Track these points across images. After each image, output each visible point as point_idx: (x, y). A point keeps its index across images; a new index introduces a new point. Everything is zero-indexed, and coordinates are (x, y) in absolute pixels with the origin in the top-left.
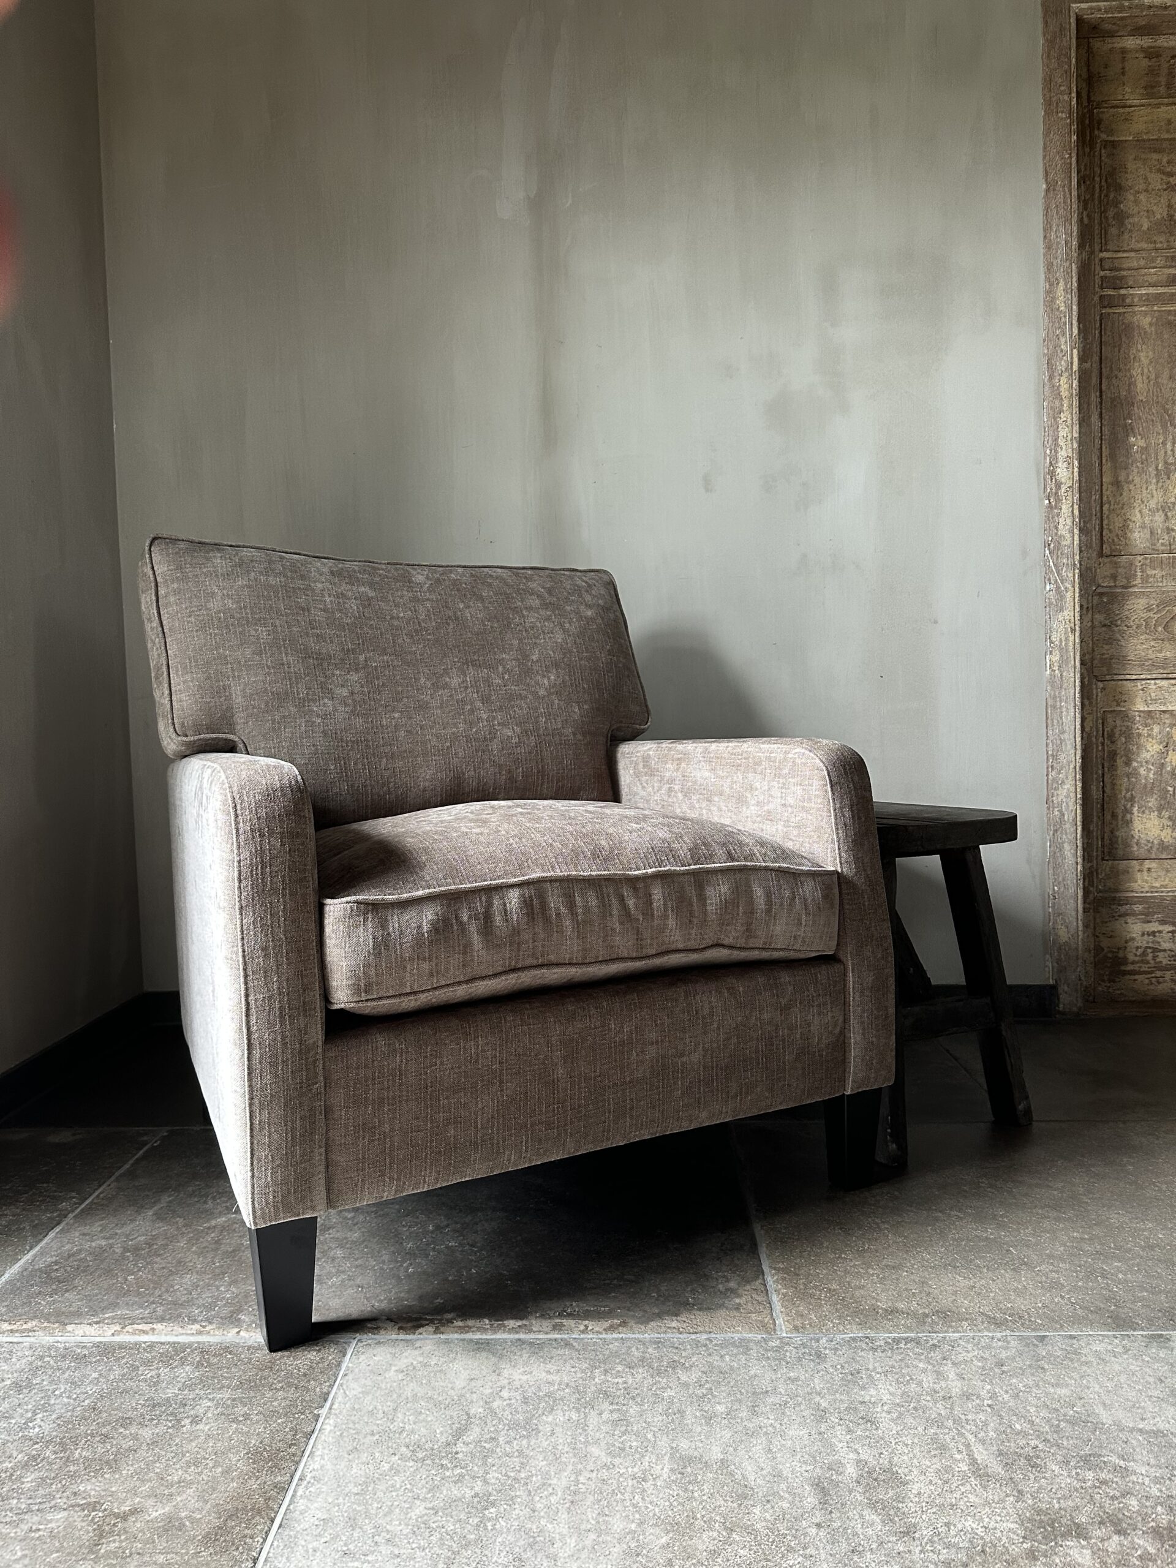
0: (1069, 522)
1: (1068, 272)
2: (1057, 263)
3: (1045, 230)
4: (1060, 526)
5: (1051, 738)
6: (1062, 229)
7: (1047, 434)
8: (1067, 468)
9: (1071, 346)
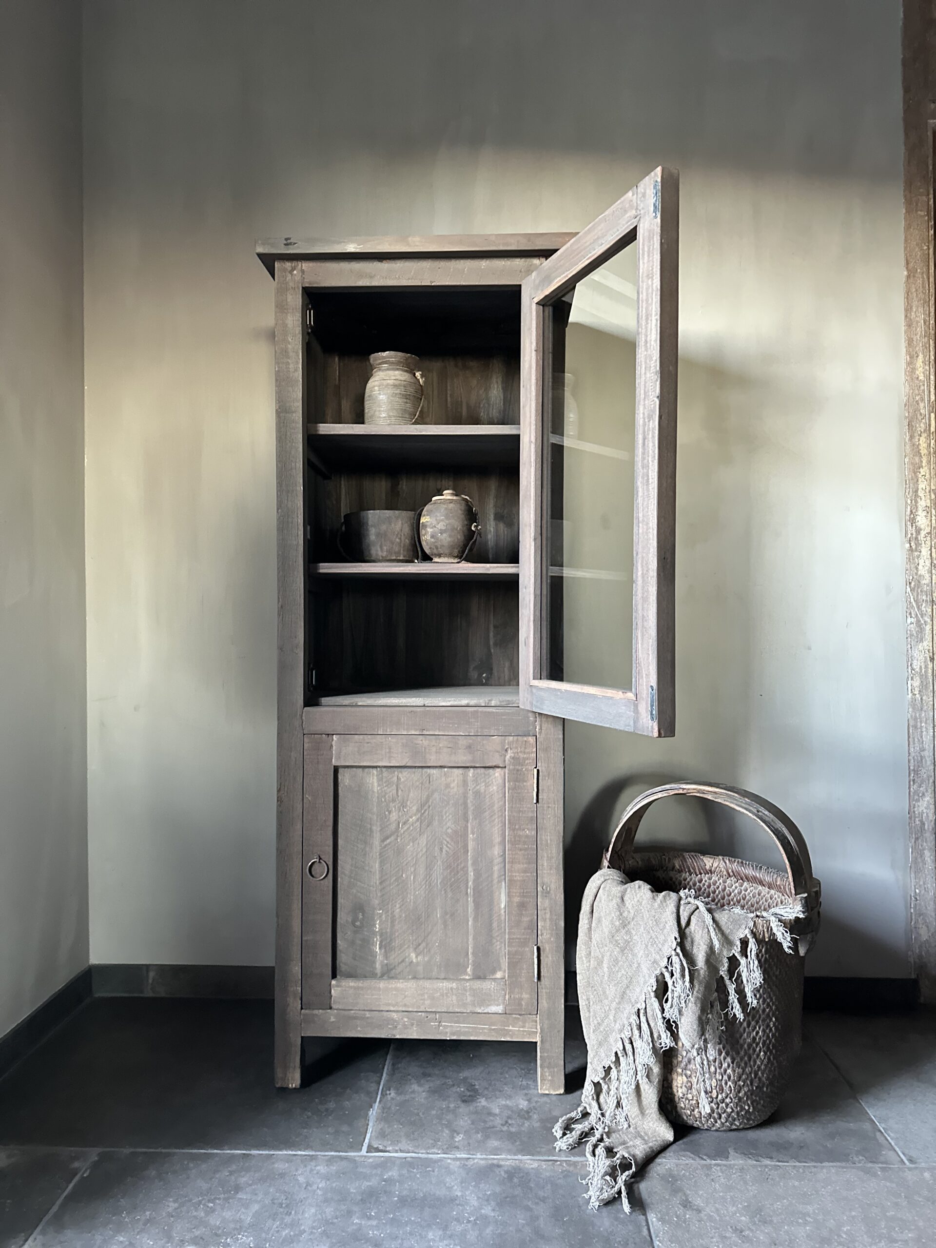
0: (928, 563)
1: (926, 347)
2: (917, 340)
3: (906, 310)
4: (920, 567)
5: (913, 754)
6: (921, 310)
7: (908, 486)
8: (926, 516)
9: (929, 410)
